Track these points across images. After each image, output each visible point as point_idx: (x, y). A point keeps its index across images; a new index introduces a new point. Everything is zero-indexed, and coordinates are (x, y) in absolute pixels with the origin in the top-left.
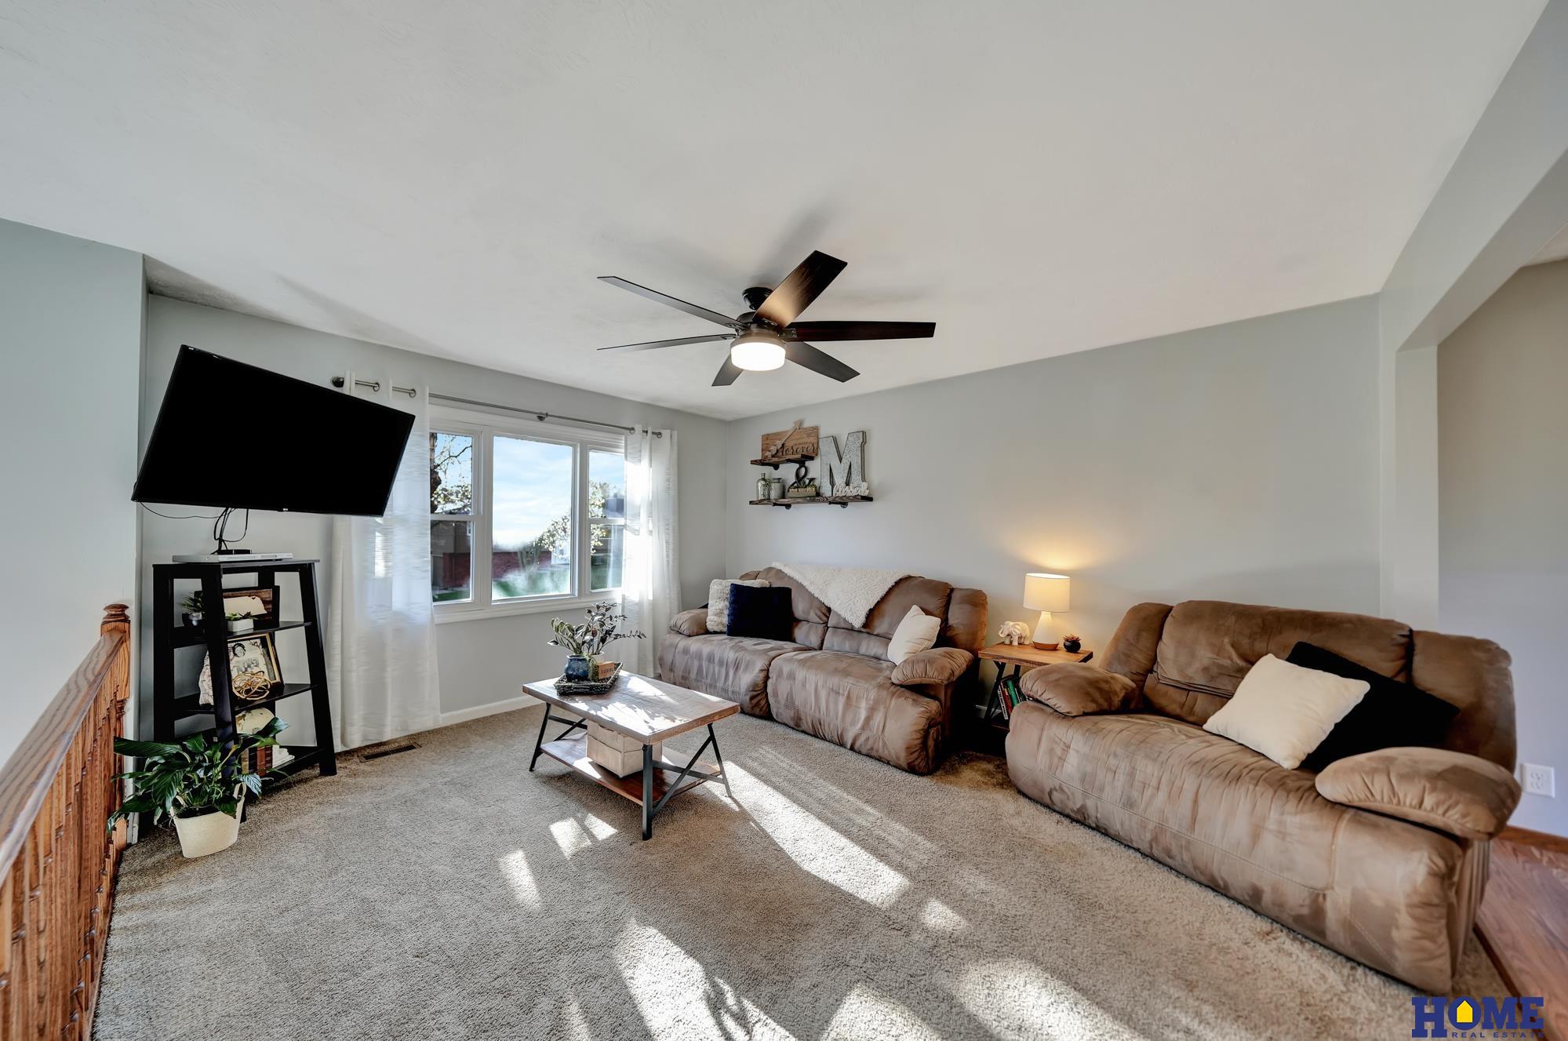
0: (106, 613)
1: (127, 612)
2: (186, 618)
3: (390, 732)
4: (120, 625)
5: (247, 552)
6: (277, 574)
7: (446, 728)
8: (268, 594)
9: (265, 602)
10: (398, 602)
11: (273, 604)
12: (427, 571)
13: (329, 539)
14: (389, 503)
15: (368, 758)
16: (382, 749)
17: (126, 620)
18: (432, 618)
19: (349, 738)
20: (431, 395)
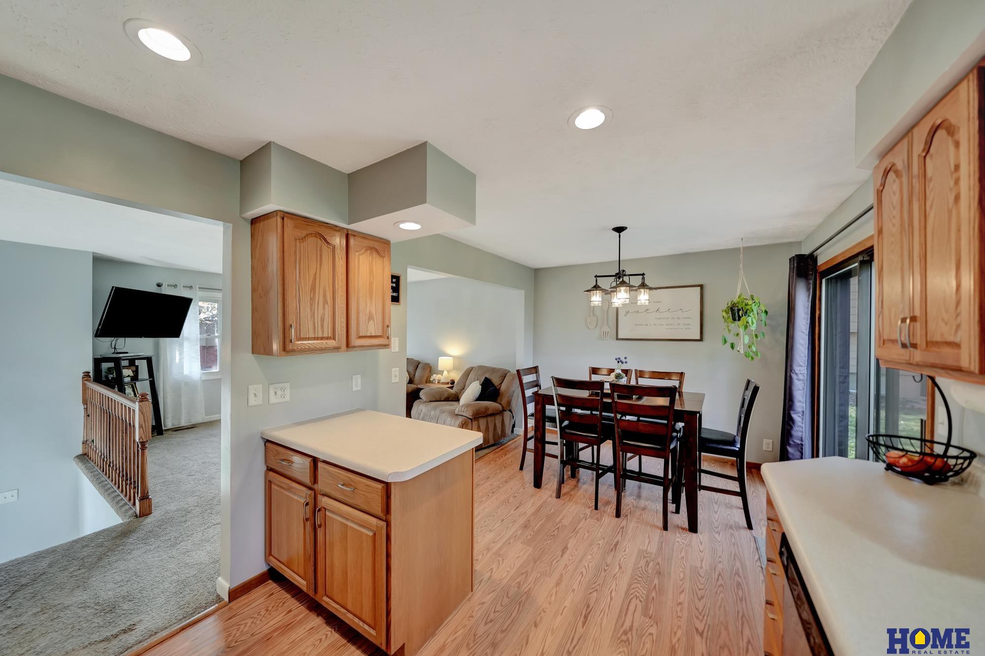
0: (83, 375)
1: (90, 374)
2: (107, 377)
3: (183, 423)
4: (88, 378)
5: (127, 353)
6: (136, 361)
7: (208, 422)
8: (134, 368)
9: (133, 371)
10: (186, 372)
11: (136, 372)
12: (198, 359)
13: (157, 347)
14: (182, 332)
15: (175, 431)
16: (182, 428)
17: (90, 377)
18: (201, 378)
19: (167, 424)
20: (199, 288)
